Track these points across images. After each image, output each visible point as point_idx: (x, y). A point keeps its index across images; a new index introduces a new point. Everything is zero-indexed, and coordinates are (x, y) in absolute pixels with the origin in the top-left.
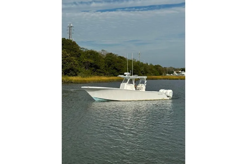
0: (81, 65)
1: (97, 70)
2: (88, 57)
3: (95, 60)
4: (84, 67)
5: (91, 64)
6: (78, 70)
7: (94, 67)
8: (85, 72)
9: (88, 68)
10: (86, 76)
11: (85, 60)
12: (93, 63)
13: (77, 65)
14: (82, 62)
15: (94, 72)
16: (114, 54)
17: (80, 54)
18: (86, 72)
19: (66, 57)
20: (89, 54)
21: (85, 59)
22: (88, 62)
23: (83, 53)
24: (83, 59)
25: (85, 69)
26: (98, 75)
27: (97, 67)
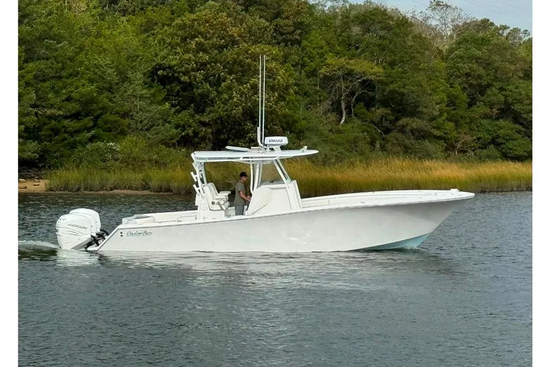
0: (306, 94)
1: (404, 121)
2: (352, 47)
3: (392, 64)
4: (327, 104)
5: (368, 84)
6: (295, 122)
7: (384, 103)
8: (332, 136)
9: (349, 113)
10: (339, 159)
11: (334, 62)
12: (381, 82)
13: (287, 88)
14: (313, 73)
15: (387, 131)
16: (505, 28)
17: (298, 26)
18: (339, 132)
19: (226, 47)
20: (356, 30)
21: (331, 60)
22: (350, 73)
23: (326, 21)
24: (322, 55)
25: (332, 117)
26: (407, 151)
27: (401, 107)
